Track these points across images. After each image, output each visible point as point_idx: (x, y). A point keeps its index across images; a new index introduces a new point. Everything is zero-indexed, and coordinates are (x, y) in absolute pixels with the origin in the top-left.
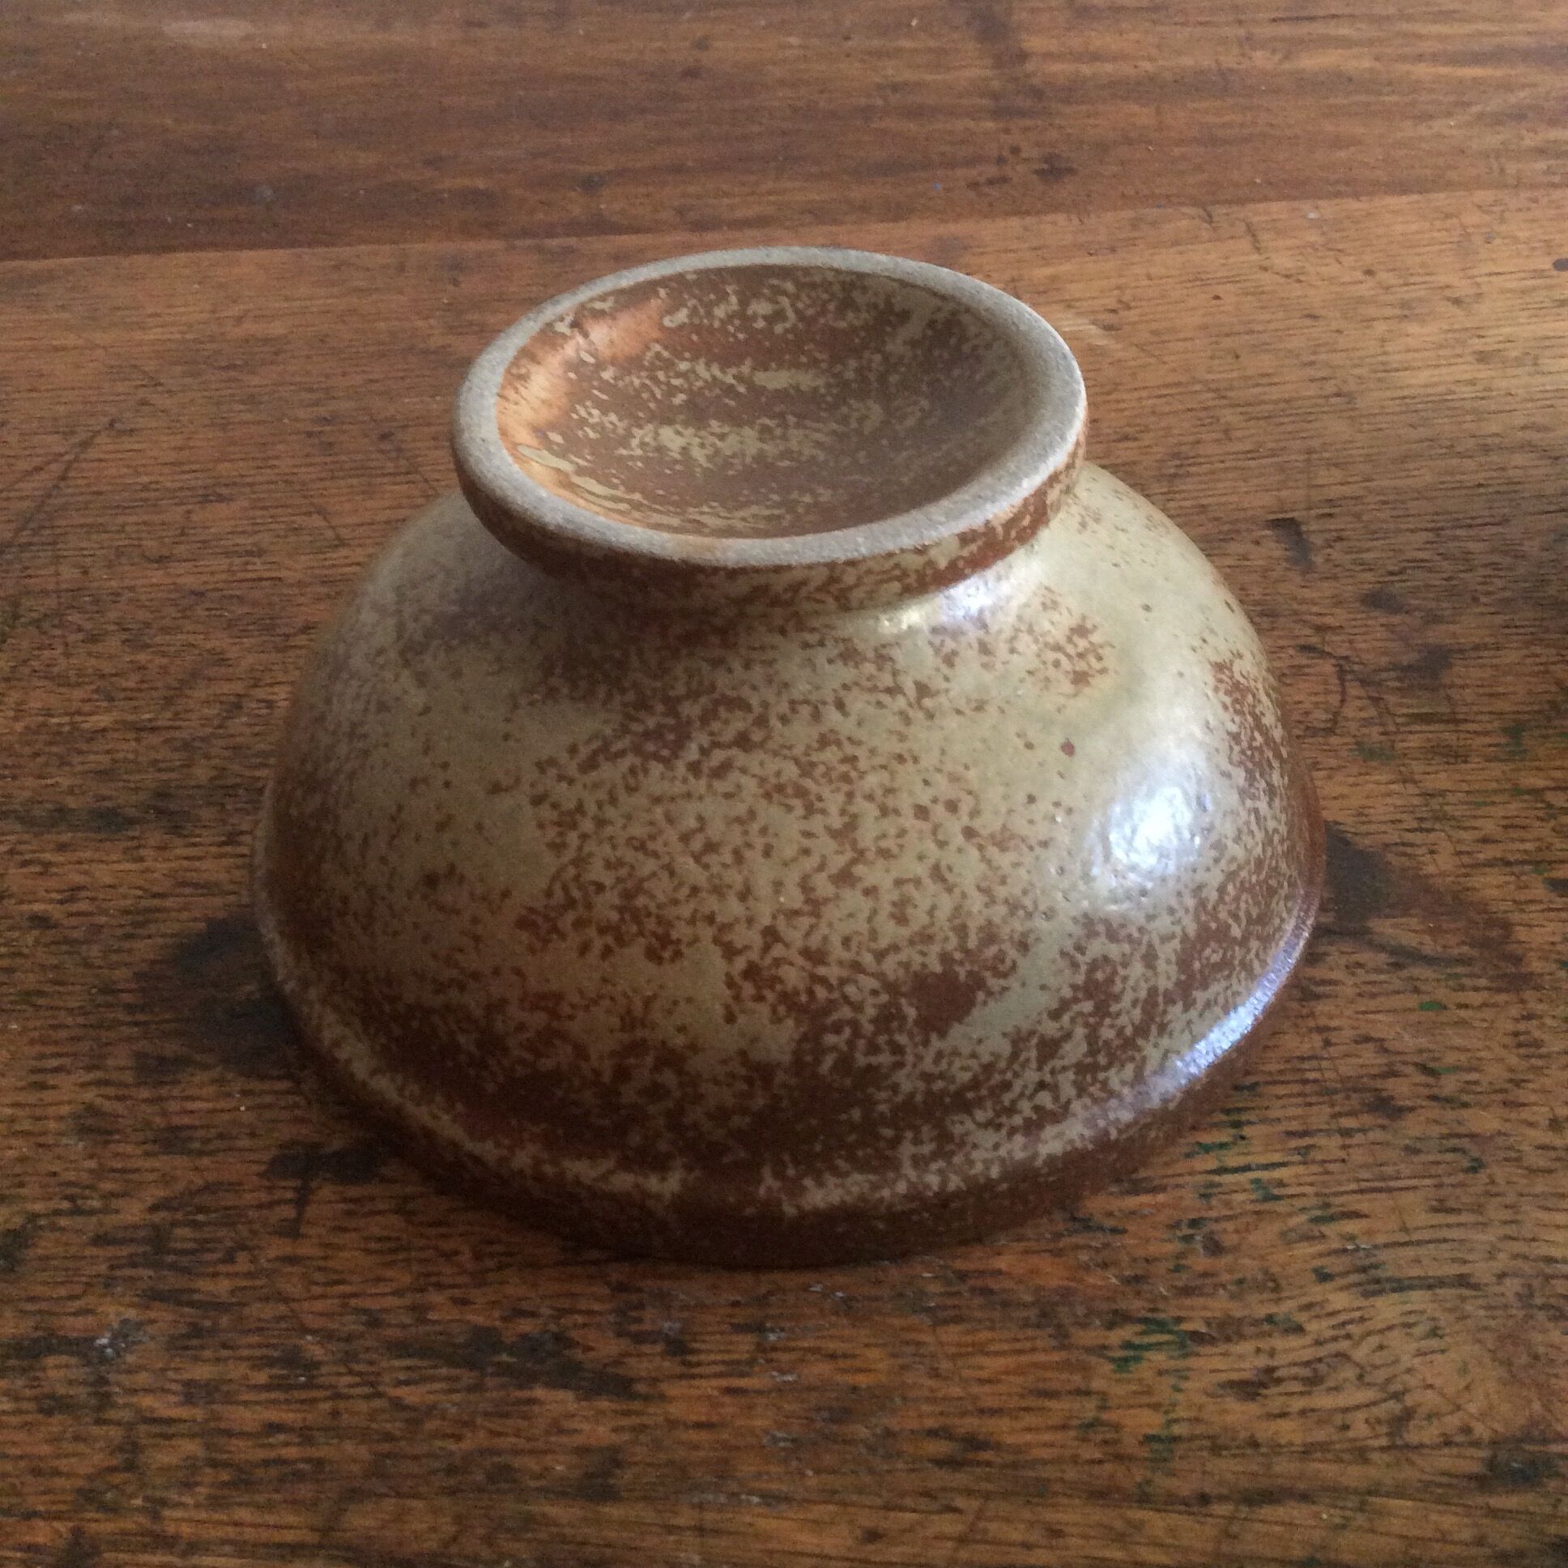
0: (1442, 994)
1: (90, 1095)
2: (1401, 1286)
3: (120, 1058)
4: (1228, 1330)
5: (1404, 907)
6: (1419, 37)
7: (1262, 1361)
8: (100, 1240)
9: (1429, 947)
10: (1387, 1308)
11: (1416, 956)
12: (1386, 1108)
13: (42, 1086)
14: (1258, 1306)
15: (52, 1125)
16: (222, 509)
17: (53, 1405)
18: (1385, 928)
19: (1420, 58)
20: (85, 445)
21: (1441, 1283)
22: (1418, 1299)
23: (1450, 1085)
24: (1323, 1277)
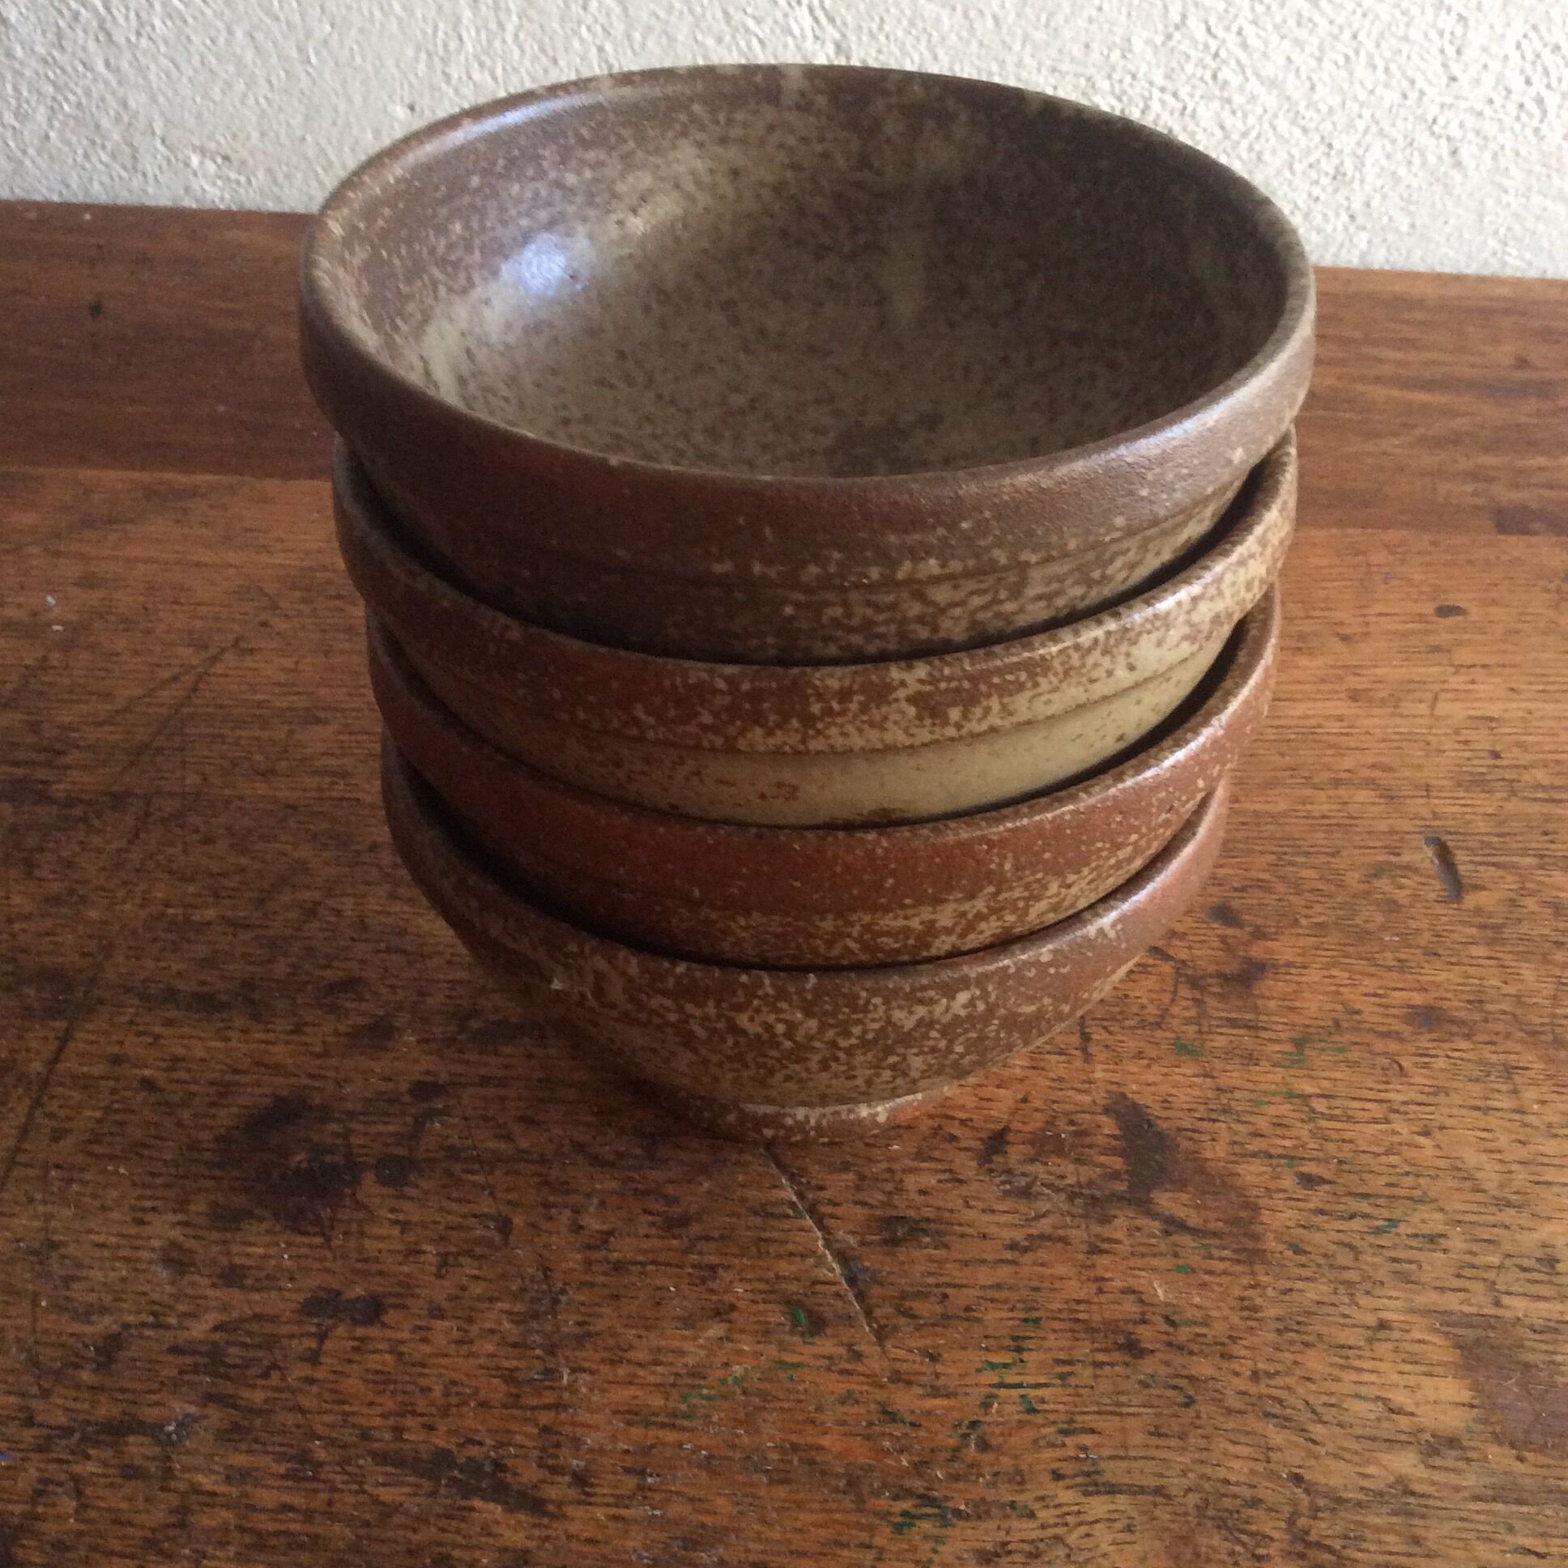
0: (1195, 1260)
1: (175, 1234)
2: (1112, 1490)
3: (199, 1206)
4: (981, 1511)
5: (1181, 1185)
6: (1380, 361)
7: (1001, 1536)
8: (175, 1350)
9: (1194, 1219)
10: (1098, 1506)
11: (1180, 1226)
12: (1133, 1349)
13: (141, 1222)
14: (1006, 1494)
15: (145, 1255)
16: (318, 729)
17: (131, 1473)
18: (1164, 1200)
19: (1378, 380)
20: (215, 659)
21: (1142, 1490)
22: (1122, 1502)
23: (1183, 1335)
24: (1057, 1476)
